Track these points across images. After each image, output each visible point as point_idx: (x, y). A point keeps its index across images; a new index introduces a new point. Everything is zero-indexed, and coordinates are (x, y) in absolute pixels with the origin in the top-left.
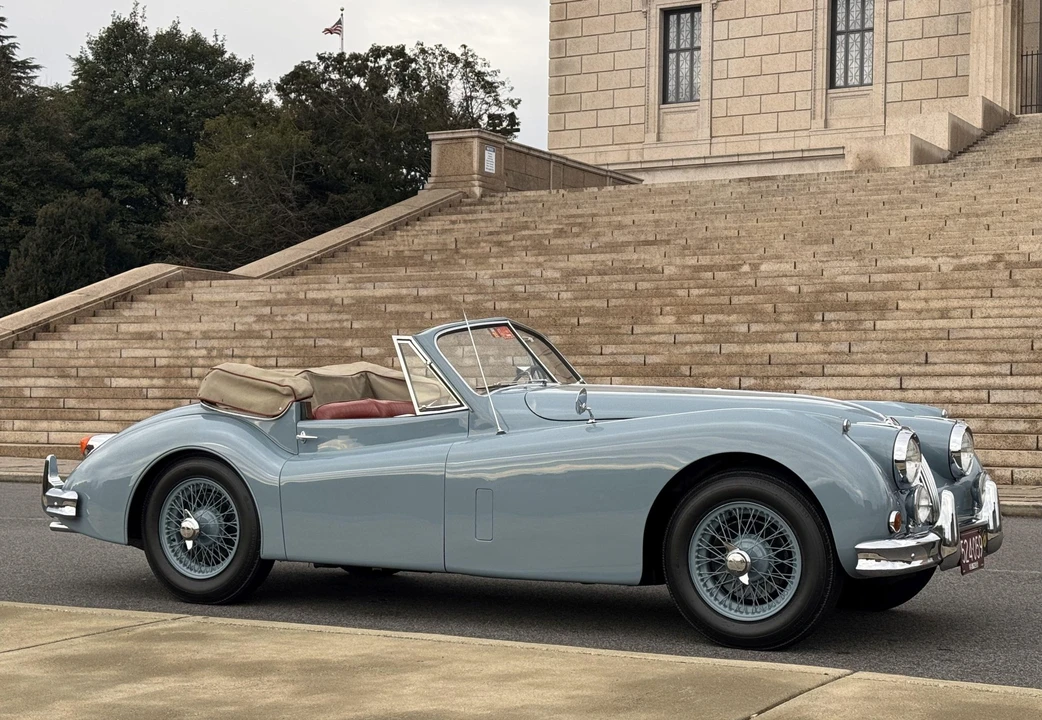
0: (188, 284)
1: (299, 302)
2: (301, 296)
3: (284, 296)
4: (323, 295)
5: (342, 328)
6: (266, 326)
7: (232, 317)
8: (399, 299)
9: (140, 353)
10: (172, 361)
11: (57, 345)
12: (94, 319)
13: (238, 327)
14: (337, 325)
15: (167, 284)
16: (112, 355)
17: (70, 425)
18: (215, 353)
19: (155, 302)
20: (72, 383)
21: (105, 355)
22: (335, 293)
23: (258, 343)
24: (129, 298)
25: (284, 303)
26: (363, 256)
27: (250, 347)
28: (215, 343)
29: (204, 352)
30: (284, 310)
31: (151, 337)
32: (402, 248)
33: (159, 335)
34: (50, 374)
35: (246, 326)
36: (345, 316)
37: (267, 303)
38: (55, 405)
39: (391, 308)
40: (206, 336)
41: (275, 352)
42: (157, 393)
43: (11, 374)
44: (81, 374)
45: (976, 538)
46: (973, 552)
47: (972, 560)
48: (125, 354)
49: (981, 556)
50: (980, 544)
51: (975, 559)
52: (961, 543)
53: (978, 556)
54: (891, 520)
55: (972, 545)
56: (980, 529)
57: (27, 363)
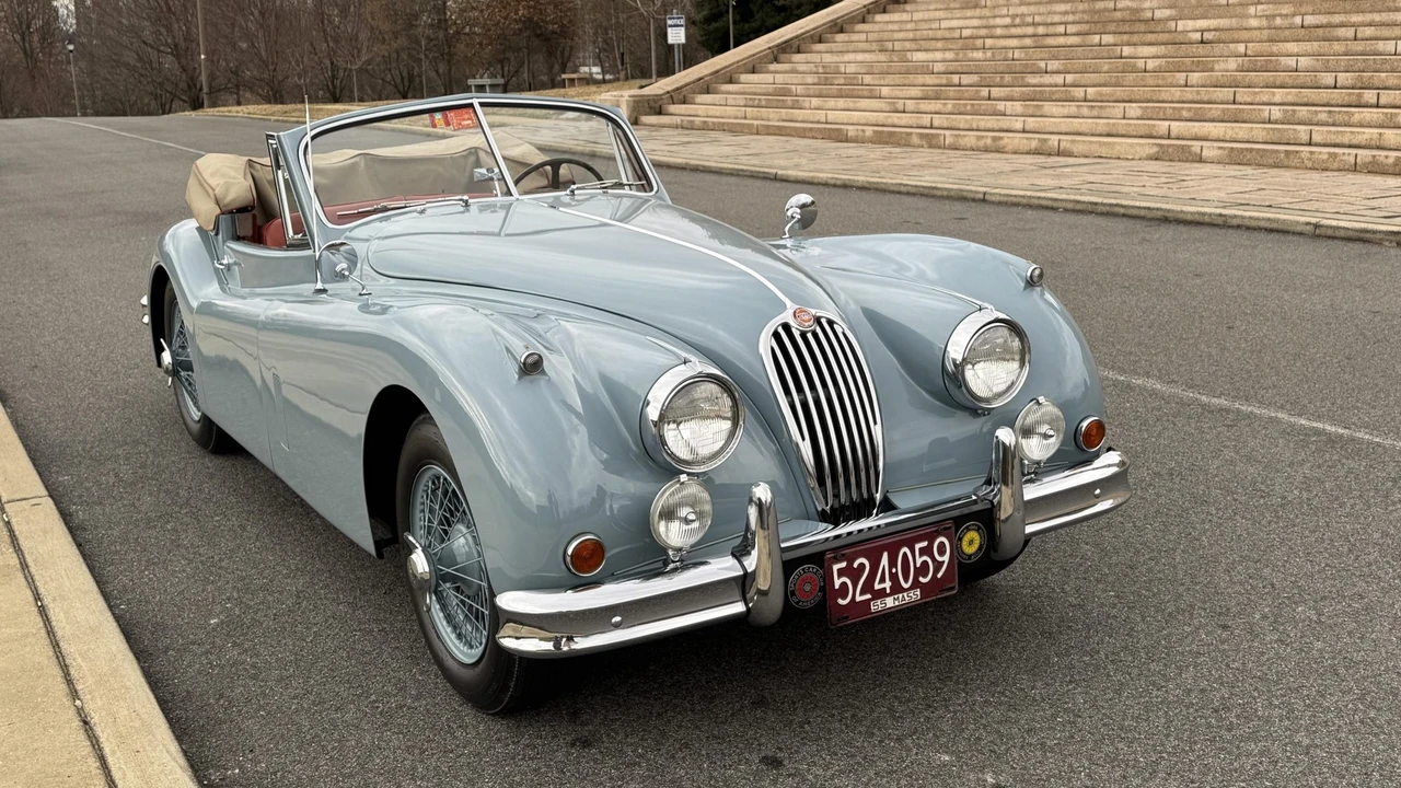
9: (954, 23)
10: (975, 31)
11: (896, 17)
16: (933, 26)
17: (850, 103)
18: (1018, 21)
20: (882, 57)
21: (927, 26)
27: (1055, 12)
28: (1024, 9)
29: (1008, 21)
34: (873, 48)
38: (855, 82)
40: (1023, 2)
41: (1071, 18)
42: (939, 67)
43: (844, 49)
44: (896, 48)
45: (918, 546)
46: (894, 577)
47: (888, 591)
48: (944, 24)
49: (939, 575)
50: (942, 553)
51: (906, 586)
52: (836, 567)
53: (922, 580)
54: (570, 552)
55: (892, 563)
56: (949, 524)
57: (863, 37)
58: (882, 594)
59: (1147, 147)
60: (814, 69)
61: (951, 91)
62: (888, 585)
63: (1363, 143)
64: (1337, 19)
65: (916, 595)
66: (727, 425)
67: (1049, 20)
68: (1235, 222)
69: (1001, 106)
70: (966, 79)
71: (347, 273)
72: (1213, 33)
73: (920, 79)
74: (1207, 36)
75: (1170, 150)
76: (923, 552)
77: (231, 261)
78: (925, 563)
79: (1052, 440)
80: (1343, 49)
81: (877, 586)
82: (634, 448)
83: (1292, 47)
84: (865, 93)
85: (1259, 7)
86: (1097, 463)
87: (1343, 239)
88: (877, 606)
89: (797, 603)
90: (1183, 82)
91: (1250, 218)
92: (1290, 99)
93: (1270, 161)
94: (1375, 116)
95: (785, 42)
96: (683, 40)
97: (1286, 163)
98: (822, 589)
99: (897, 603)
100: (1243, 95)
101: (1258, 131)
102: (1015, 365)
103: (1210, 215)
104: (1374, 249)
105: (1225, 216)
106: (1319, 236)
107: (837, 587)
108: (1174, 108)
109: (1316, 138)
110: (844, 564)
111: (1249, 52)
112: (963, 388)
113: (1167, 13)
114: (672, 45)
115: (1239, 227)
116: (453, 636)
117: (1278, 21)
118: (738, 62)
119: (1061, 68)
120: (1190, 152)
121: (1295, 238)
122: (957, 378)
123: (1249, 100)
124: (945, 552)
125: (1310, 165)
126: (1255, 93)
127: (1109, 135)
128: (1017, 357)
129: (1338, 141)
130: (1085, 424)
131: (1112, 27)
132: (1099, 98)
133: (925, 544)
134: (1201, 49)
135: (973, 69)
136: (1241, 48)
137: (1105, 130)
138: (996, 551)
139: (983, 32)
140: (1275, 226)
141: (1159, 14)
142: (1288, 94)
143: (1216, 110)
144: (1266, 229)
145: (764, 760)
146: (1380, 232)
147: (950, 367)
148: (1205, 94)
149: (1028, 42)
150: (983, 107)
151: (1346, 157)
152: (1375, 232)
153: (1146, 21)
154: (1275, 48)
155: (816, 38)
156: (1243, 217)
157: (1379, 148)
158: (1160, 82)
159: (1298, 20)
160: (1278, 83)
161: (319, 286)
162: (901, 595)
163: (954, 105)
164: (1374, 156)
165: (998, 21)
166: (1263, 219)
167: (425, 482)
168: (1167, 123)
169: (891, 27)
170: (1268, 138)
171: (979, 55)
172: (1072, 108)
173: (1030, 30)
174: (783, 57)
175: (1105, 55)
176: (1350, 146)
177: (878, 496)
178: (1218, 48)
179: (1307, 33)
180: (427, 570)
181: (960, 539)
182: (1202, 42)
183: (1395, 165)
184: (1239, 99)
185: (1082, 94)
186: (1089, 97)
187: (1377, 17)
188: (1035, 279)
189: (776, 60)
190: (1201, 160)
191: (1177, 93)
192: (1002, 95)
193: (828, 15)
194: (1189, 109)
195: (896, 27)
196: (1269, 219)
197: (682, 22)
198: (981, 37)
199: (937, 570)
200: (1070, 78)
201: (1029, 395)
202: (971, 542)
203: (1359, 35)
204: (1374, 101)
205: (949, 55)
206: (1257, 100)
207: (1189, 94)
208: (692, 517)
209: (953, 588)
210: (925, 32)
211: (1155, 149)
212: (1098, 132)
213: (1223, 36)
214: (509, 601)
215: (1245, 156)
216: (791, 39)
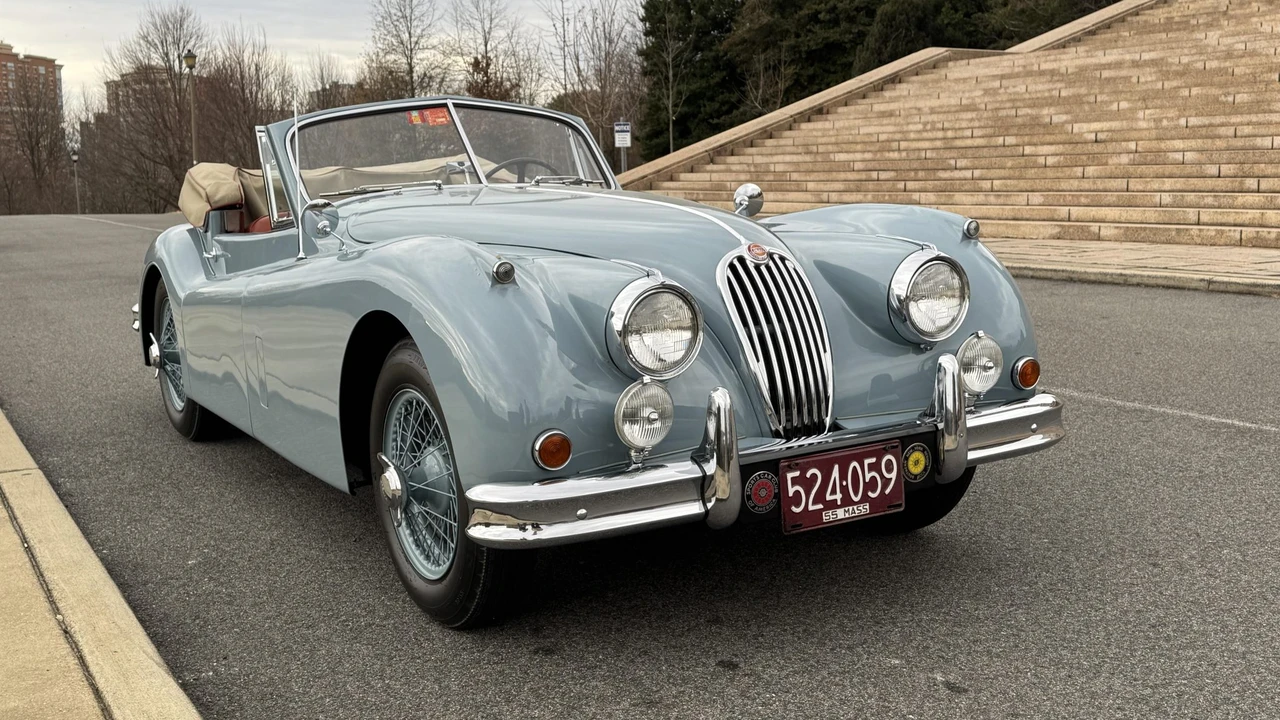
0: (951, 64)
1: (1029, 74)
2: (1035, 68)
3: (1021, 69)
4: (1054, 66)
5: (1051, 97)
6: (986, 99)
7: (963, 92)
8: (1119, 65)
9: (871, 130)
10: (890, 136)
11: (819, 125)
12: (860, 101)
13: (964, 102)
14: (1046, 94)
15: (935, 65)
16: (853, 132)
17: (779, 196)
18: (929, 127)
19: (913, 82)
20: (808, 158)
21: (847, 132)
22: (1065, 63)
23: (970, 115)
24: (898, 80)
25: (1017, 75)
26: (1136, 25)
27: (962, 119)
28: (934, 117)
29: (920, 127)
30: (1012, 82)
31: (891, 114)
32: (1175, 14)
33: (898, 113)
34: (799, 151)
35: (970, 100)
36: (1059, 85)
37: (1002, 77)
38: (784, 178)
39: (1106, 74)
40: (933, 111)
41: (976, 124)
42: (858, 166)
43: (773, 152)
44: (820, 150)
45: (867, 462)
46: (844, 490)
47: (839, 503)
48: (863, 131)
49: (887, 491)
50: (889, 470)
51: (856, 499)
52: (790, 476)
53: (870, 494)
54: (537, 447)
55: (843, 476)
56: (896, 443)
57: (790, 142)
58: (833, 505)
59: (1051, 229)
60: (746, 168)
61: (871, 185)
62: (838, 496)
63: (1247, 222)
64: (1218, 120)
65: (865, 509)
66: (688, 335)
67: (957, 126)
68: (1135, 281)
69: (916, 196)
70: (883, 175)
71: (328, 229)
72: (1106, 134)
73: (842, 176)
74: (1101, 136)
75: (1071, 230)
76: (872, 467)
77: (219, 253)
78: (873, 478)
79: (992, 372)
80: (1225, 145)
81: (829, 497)
82: (600, 356)
83: (1179, 144)
84: (793, 187)
85: (1147, 112)
86: (1032, 401)
87: (1234, 293)
88: (828, 517)
89: (753, 508)
90: (1080, 175)
91: (1149, 276)
92: (1179, 186)
93: (1163, 238)
94: (1257, 199)
95: (721, 146)
96: (629, 144)
97: (1177, 240)
98: (777, 496)
99: (847, 515)
100: (1135, 184)
101: (1151, 214)
102: (955, 302)
103: (1112, 274)
104: (1264, 300)
105: (1125, 275)
106: (1212, 291)
107: (791, 494)
108: (1073, 196)
109: (1204, 218)
110: (797, 474)
111: (1139, 149)
112: (908, 322)
113: (1064, 118)
114: (619, 149)
115: (1138, 285)
116: (421, 558)
117: (1165, 123)
118: (679, 162)
119: (969, 164)
120: (1089, 232)
121: (1191, 292)
122: (901, 313)
123: (1141, 188)
124: (893, 469)
125: (1199, 241)
126: (1147, 182)
127: (1015, 219)
128: (957, 293)
129: (1224, 221)
130: (1020, 364)
131: (1014, 131)
132: (1005, 189)
133: (874, 460)
134: (1096, 148)
135: (890, 166)
136: (1132, 146)
137: (1011, 214)
138: (940, 473)
139: (898, 136)
140: (1172, 283)
141: (1056, 119)
142: (1176, 182)
143: (1111, 197)
144: (1163, 287)
145: (721, 663)
146: (1269, 286)
147: (895, 303)
148: (1100, 184)
149: (938, 144)
150: (899, 197)
151: (1232, 234)
152: (1264, 286)
153: (1045, 126)
154: (1163, 145)
155: (748, 143)
156: (1142, 276)
157: (1261, 226)
158: (1059, 175)
159: (1183, 122)
160: (1167, 173)
161: (301, 255)
162: (851, 508)
163: (873, 197)
164: (1258, 232)
165: (911, 127)
166: (1161, 277)
167: (399, 408)
168: (1067, 208)
169: (815, 133)
170: (1160, 219)
171: (895, 155)
172: (981, 197)
173: (940, 134)
174: (718, 159)
175: (1008, 153)
176: (1235, 225)
177: (828, 421)
178: (1111, 147)
179: (1191, 132)
180: (399, 487)
181: (907, 459)
182: (1096, 141)
183: (1277, 239)
184: (1131, 187)
185: (989, 186)
186: (995, 188)
187: (1254, 118)
188: (972, 232)
189: (712, 161)
190: (1099, 239)
191: (1075, 184)
192: (917, 187)
193: (759, 123)
194: (1087, 196)
195: (820, 134)
196: (1166, 277)
197: (628, 128)
198: (896, 141)
199: (885, 486)
200: (977, 173)
201: (970, 328)
202: (917, 463)
203: (1239, 134)
204: (1255, 187)
205: (868, 156)
206: (1149, 188)
207: (1086, 184)
208: (654, 416)
209: (900, 505)
210: (846, 137)
211: (1057, 230)
212: (1004, 217)
213: (1115, 136)
214: (478, 493)
215: (1139, 234)
216: (726, 144)
